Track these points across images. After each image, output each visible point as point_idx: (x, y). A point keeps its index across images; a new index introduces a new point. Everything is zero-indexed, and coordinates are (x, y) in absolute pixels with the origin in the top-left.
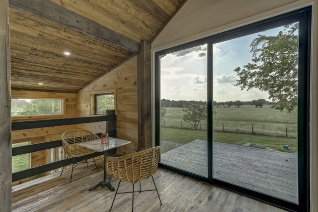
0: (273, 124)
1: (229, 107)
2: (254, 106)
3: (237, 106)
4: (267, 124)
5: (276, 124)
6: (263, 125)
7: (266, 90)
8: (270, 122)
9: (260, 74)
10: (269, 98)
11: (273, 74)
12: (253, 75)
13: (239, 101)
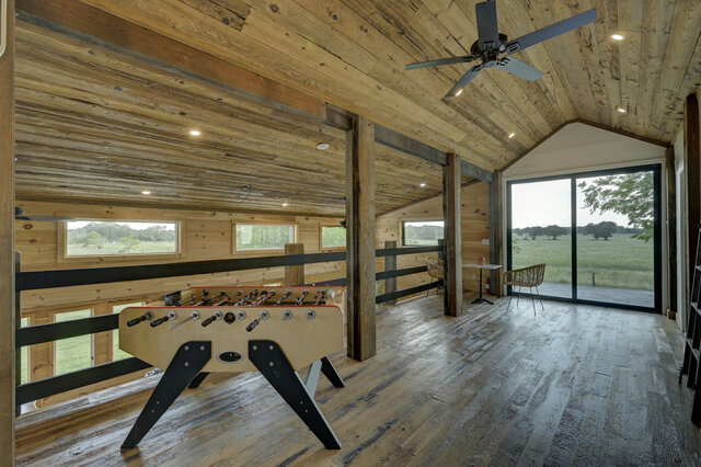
0: (634, 272)
1: (534, 239)
2: (590, 237)
3: (551, 237)
4: (621, 272)
5: (640, 273)
6: (614, 274)
7: (624, 213)
8: (628, 268)
9: (616, 193)
10: (630, 224)
11: (634, 193)
12: (607, 193)
13: (555, 226)
